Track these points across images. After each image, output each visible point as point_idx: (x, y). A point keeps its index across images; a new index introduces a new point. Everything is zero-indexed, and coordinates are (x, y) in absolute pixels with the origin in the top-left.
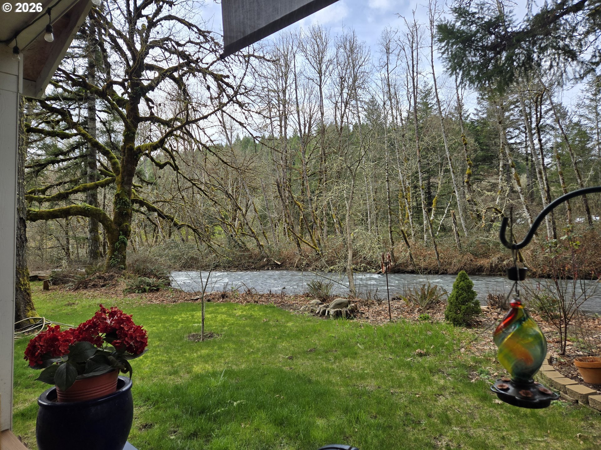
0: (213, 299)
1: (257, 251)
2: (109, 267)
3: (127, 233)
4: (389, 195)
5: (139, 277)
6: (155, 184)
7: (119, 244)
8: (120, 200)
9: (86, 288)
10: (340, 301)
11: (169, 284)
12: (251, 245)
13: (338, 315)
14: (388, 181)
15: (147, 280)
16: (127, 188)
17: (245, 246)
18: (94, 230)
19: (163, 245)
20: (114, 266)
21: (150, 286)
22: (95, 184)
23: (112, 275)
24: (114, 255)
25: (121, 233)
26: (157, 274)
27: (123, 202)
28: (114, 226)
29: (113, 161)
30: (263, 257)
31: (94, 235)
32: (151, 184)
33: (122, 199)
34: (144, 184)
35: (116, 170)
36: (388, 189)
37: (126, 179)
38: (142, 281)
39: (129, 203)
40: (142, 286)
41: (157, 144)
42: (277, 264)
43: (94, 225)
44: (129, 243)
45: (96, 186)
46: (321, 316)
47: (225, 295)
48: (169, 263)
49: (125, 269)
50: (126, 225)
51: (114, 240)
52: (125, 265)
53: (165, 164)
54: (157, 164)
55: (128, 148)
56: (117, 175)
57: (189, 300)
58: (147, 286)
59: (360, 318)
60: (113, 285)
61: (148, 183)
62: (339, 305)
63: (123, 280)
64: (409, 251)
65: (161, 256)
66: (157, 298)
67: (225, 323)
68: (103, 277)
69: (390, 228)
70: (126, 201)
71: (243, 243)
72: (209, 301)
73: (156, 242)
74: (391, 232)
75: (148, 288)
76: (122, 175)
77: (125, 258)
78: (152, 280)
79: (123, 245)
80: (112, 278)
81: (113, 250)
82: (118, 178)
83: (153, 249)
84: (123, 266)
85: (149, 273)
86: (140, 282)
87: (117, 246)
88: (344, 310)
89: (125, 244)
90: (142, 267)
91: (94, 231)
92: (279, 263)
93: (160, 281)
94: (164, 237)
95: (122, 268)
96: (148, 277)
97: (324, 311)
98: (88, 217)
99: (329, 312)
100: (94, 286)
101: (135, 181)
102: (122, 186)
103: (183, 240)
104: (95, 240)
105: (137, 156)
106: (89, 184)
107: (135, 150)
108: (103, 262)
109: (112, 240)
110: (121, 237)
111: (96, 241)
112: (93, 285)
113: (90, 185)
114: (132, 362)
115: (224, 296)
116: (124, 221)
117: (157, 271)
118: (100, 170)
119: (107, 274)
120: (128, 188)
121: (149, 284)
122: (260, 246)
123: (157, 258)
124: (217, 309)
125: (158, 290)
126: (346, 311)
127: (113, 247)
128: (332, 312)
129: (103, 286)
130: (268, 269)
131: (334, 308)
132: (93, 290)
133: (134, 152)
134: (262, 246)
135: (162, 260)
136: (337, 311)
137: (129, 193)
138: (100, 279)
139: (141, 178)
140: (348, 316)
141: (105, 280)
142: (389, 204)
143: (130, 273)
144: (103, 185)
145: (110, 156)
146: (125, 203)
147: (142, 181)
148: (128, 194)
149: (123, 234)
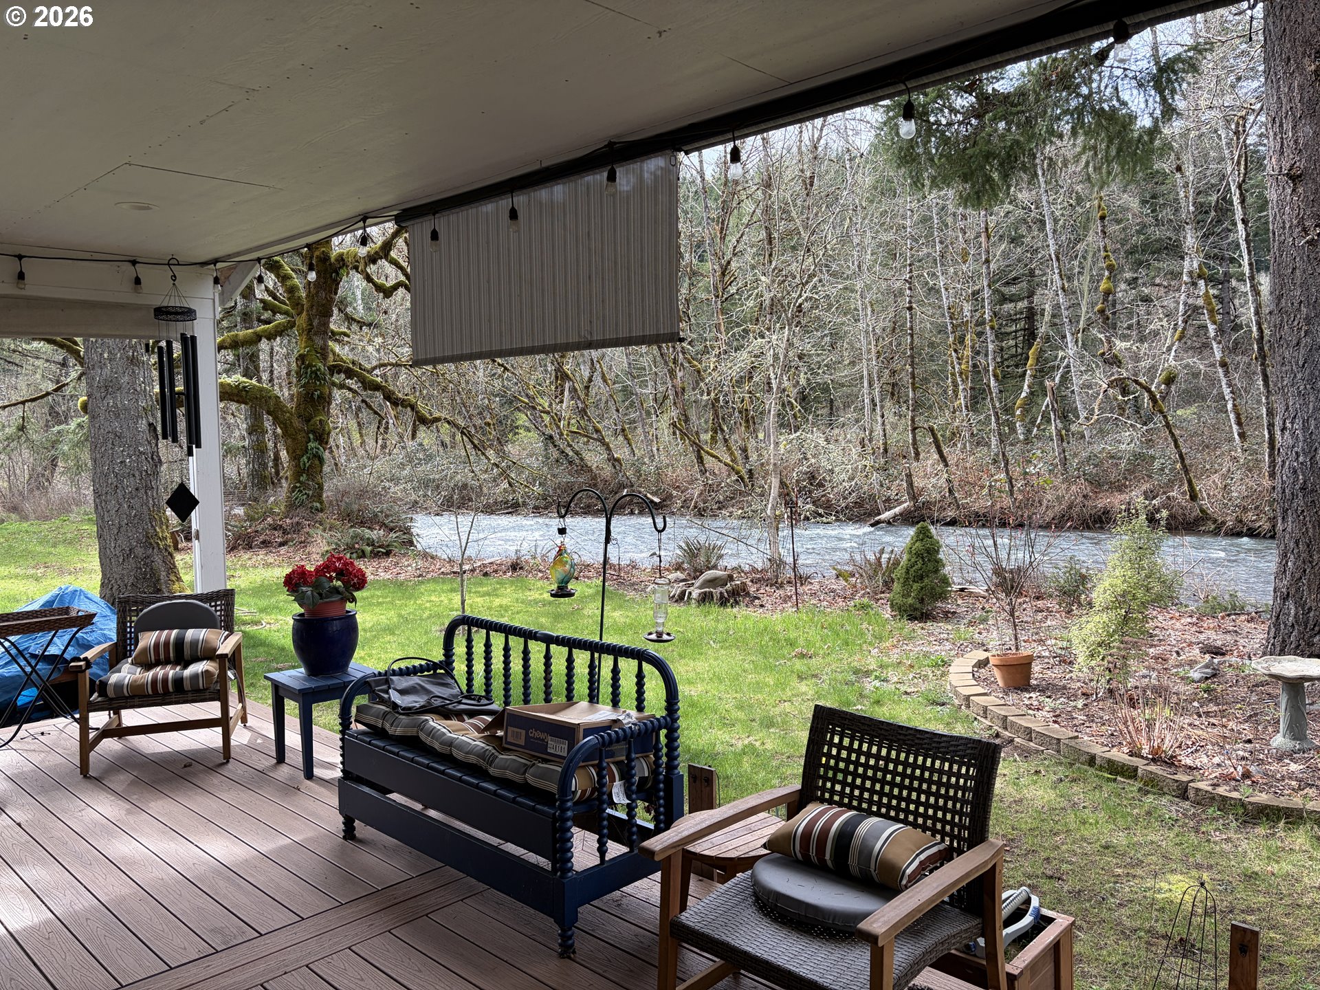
0: (496, 571)
1: (608, 471)
2: (292, 506)
3: (322, 437)
4: (912, 342)
5: (352, 527)
6: (376, 326)
7: (309, 459)
8: (306, 368)
9: (249, 547)
10: (713, 576)
11: (411, 543)
12: (595, 458)
13: (705, 599)
14: (910, 309)
15: (368, 533)
16: (319, 341)
17: (582, 459)
18: (255, 429)
19: (400, 456)
20: (302, 504)
21: (373, 545)
22: (255, 333)
23: (298, 523)
24: (299, 482)
25: (311, 436)
26: (386, 522)
27: (312, 372)
28: (297, 423)
29: (289, 283)
30: (622, 486)
31: (257, 440)
32: (369, 325)
33: (310, 366)
34: (355, 327)
35: (297, 304)
36: (911, 329)
37: (316, 322)
38: (356, 536)
39: (324, 374)
40: (357, 546)
41: (376, 253)
42: (652, 501)
43: (256, 419)
44: (327, 455)
45: (258, 338)
46: (676, 601)
47: (518, 564)
48: (414, 497)
49: (322, 510)
50: (320, 420)
51: (298, 452)
52: (321, 503)
53: (395, 287)
54: (379, 288)
55: (317, 257)
56: (299, 314)
57: (447, 574)
58: (368, 545)
59: (747, 606)
60: (301, 543)
61: (362, 324)
62: (713, 582)
63: (320, 532)
64: (946, 476)
65: (395, 480)
66: (386, 569)
67: (506, 611)
68: (281, 526)
69: (913, 420)
70: (319, 370)
71: (577, 453)
72: (486, 574)
73: (384, 447)
74: (914, 429)
75: (369, 549)
76: (308, 315)
77: (321, 487)
78: (376, 534)
79: (317, 462)
80: (297, 528)
81: (298, 472)
82: (302, 320)
83: (378, 464)
84: (318, 505)
85: (371, 519)
86: (352, 538)
87: (304, 464)
88: (717, 591)
89: (321, 460)
90: (355, 507)
91: (255, 431)
92: (657, 500)
93: (392, 535)
94: (401, 437)
95: (317, 510)
96: (369, 528)
97: (683, 593)
98: (246, 403)
99: (690, 593)
100: (265, 544)
101: (336, 323)
102: (310, 339)
103: (443, 444)
104: (260, 449)
105: (338, 274)
106: (242, 333)
107: (333, 260)
108: (278, 497)
109: (294, 451)
110: (311, 445)
111: (262, 452)
112: (263, 542)
113: (244, 336)
114: (357, 594)
115: (515, 567)
116: (317, 412)
117: (387, 516)
118: (262, 301)
119: (288, 521)
120: (321, 342)
121: (371, 543)
122: (615, 461)
123: (387, 484)
124: (495, 590)
125: (388, 554)
126: (721, 593)
127: (298, 466)
128: (695, 595)
129: (282, 544)
130: (632, 513)
131: (700, 587)
132: (263, 552)
133: (331, 264)
134: (618, 460)
135: (396, 490)
136: (705, 593)
137: (324, 352)
138: (275, 529)
139: (346, 315)
140: (723, 602)
141: (285, 532)
142: (912, 365)
143: (332, 520)
144: (270, 337)
145: (282, 273)
146: (316, 375)
147: (350, 319)
148: (322, 355)
149: (316, 439)
